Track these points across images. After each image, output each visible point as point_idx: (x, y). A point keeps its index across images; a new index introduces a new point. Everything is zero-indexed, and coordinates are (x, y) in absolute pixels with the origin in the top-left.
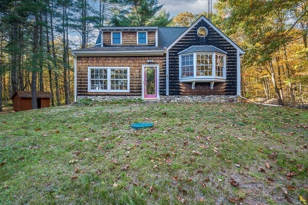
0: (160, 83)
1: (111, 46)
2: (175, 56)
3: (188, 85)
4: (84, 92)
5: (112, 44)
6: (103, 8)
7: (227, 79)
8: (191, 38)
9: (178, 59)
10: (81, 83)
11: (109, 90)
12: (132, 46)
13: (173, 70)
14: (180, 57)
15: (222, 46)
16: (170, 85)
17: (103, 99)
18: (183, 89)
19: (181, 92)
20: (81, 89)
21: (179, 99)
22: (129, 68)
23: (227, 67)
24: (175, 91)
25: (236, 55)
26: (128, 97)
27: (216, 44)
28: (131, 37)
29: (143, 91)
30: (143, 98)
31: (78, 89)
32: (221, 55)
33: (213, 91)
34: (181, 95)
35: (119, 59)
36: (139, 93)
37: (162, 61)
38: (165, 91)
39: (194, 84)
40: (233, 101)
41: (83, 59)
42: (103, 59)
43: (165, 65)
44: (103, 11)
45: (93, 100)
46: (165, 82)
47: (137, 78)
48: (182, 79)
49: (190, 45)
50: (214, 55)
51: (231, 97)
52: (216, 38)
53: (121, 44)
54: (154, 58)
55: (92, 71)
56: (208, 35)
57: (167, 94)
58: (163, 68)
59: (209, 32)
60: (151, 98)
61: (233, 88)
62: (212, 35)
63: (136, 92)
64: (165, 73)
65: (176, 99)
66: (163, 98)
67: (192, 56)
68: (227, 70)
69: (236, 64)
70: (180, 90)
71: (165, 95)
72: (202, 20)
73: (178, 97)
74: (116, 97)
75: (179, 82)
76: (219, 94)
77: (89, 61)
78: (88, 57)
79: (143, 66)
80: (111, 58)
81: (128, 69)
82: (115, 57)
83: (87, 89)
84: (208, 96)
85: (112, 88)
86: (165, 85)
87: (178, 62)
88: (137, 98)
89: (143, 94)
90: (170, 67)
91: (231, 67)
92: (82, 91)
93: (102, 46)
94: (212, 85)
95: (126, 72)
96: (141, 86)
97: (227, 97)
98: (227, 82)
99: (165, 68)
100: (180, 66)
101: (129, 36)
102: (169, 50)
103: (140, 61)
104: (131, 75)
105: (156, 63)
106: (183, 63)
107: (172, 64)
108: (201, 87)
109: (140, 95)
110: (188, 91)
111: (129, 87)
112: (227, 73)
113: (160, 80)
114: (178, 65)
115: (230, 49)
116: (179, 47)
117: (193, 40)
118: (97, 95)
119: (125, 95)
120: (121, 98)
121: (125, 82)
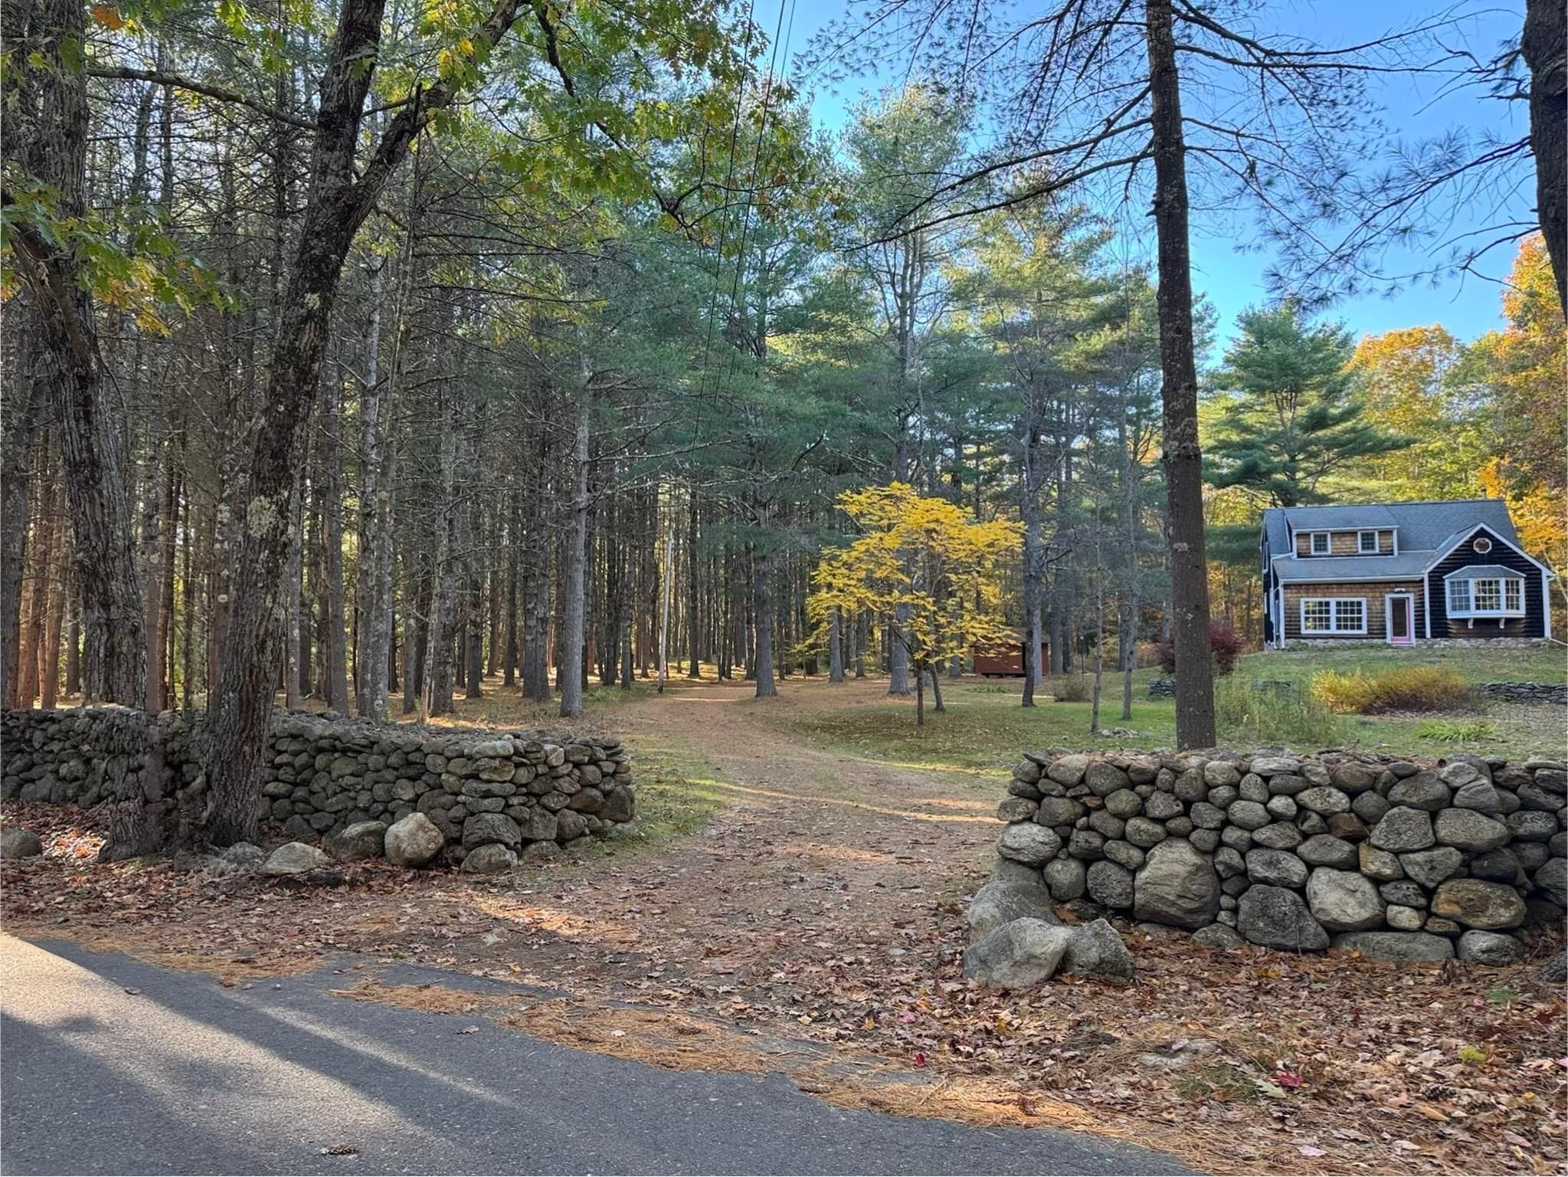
0: (1415, 620)
1: (1311, 557)
2: (1439, 581)
3: (1462, 623)
4: (1296, 633)
7: (1527, 613)
8: (1463, 554)
9: (1444, 585)
10: (1290, 621)
11: (1333, 631)
12: (1349, 556)
13: (1436, 602)
14: (1447, 583)
15: (1517, 566)
16: (1431, 623)
17: (1325, 642)
18: (1454, 629)
19: (1451, 632)
20: (1290, 629)
21: (1447, 643)
22: (1365, 599)
23: (1526, 596)
24: (1441, 628)
25: (1541, 578)
26: (1365, 640)
27: (1507, 562)
28: (1348, 540)
29: (1388, 631)
30: (1388, 641)
31: (1286, 629)
32: (1515, 579)
33: (1503, 631)
34: (1451, 637)
35: (1348, 586)
36: (1383, 636)
37: (1417, 589)
38: (1425, 632)
39: (1471, 622)
40: (1539, 645)
41: (1292, 587)
42: (1322, 586)
43: (1423, 594)
45: (1310, 644)
46: (1424, 619)
47: (1378, 612)
48: (1451, 615)
49: (1463, 565)
50: (1503, 581)
51: (1535, 640)
52: (1507, 554)
53: (1330, 552)
54: (1404, 585)
55: (1307, 604)
56: (1493, 549)
57: (1428, 635)
58: (1420, 599)
59: (1493, 545)
60: (1401, 641)
61: (1537, 627)
62: (1498, 549)
63: (1378, 633)
64: (1423, 606)
65: (1442, 643)
66: (1421, 641)
67: (1467, 581)
68: (1526, 600)
69: (1541, 591)
70: (1449, 630)
71: (1425, 637)
72: (1482, 528)
73: (1447, 640)
74: (1345, 641)
75: (1447, 619)
76: (1514, 635)
77: (1302, 591)
78: (1300, 585)
79: (1388, 597)
81: (1364, 601)
82: (1340, 584)
83: (1300, 629)
84: (1496, 637)
85: (1339, 627)
86: (1424, 623)
87: (1445, 589)
88: (1379, 641)
89: (1388, 635)
90: (1430, 598)
91: (1534, 596)
92: (1293, 632)
93: (1295, 556)
94: (1502, 622)
95: (1359, 604)
96: (1385, 625)
97: (1527, 639)
98: (1527, 618)
99: (1424, 598)
100: (1448, 595)
101: (1344, 538)
102: (1429, 573)
103: (1382, 590)
104: (1368, 608)
105: (1408, 592)
106: (1453, 592)
107: (1435, 593)
108: (1484, 626)
109: (1384, 638)
110: (1462, 631)
111: (1364, 623)
112: (1527, 605)
113: (1415, 616)
114: (1445, 593)
115: (1530, 570)
116: (1444, 568)
117: (1465, 557)
118: (1315, 637)
119: (1359, 637)
120: (1354, 642)
121: (1360, 619)
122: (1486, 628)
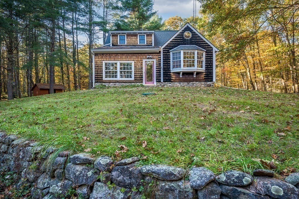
0: (156, 73)
1: (118, 46)
2: (167, 53)
3: (177, 75)
4: (100, 80)
5: (119, 44)
6: (106, 14)
7: (206, 70)
8: (179, 39)
9: (170, 55)
10: (98, 73)
11: (119, 78)
12: (134, 46)
13: (166, 64)
14: (171, 54)
15: (202, 46)
16: (164, 75)
17: (115, 85)
18: (173, 77)
19: (172, 79)
20: (98, 78)
21: (170, 85)
22: (133, 62)
23: (206, 61)
24: (168, 78)
25: (212, 52)
26: (133, 84)
27: (198, 44)
28: (134, 38)
29: (144, 79)
30: (144, 84)
31: (95, 78)
32: (201, 52)
33: (195, 79)
34: (172, 82)
35: (126, 55)
36: (141, 80)
37: (158, 57)
38: (160, 79)
39: (181, 74)
40: (210, 86)
41: (99, 55)
42: (114, 55)
43: (160, 60)
44: (106, 16)
45: (107, 86)
46: (160, 73)
47: (139, 69)
48: (173, 70)
49: (179, 45)
50: (196, 52)
51: (209, 83)
52: (198, 39)
53: (126, 44)
54: (152, 55)
55: (106, 64)
56: (192, 37)
57: (162, 81)
58: (159, 62)
59: (192, 35)
60: (150, 84)
61: (210, 77)
62: (195, 37)
63: (139, 80)
64: (160, 66)
65: (169, 84)
66: (159, 84)
67: (180, 53)
68: (206, 63)
69: (212, 59)
70: (171, 78)
71: (160, 82)
72: (187, 26)
73: (170, 83)
74: (124, 84)
75: (170, 72)
76: (200, 81)
77: (104, 57)
78: (103, 54)
79: (144, 61)
80: (120, 55)
82: (123, 54)
83: (102, 77)
84: (192, 82)
85: (122, 77)
86: (160, 75)
87: (170, 57)
88: (139, 84)
89: (144, 81)
90: (163, 61)
91: (209, 61)
92: (99, 79)
93: (111, 45)
94: (195, 74)
95: (131, 64)
96: (142, 76)
97: (205, 83)
98: (206, 72)
99: (160, 62)
100: (171, 60)
101: (132, 38)
102: (163, 49)
103: (142, 57)
104: (135, 67)
105: (154, 58)
106: (173, 58)
107: (165, 59)
108: (187, 76)
109: (142, 82)
110: (177, 79)
111: (133, 74)
112: (206, 65)
113: (156, 71)
114: (170, 59)
115: (208, 48)
116: (170, 46)
117: (180, 41)
118: (110, 82)
119: (130, 82)
120: (127, 84)
121: (131, 72)
122: (188, 76)
